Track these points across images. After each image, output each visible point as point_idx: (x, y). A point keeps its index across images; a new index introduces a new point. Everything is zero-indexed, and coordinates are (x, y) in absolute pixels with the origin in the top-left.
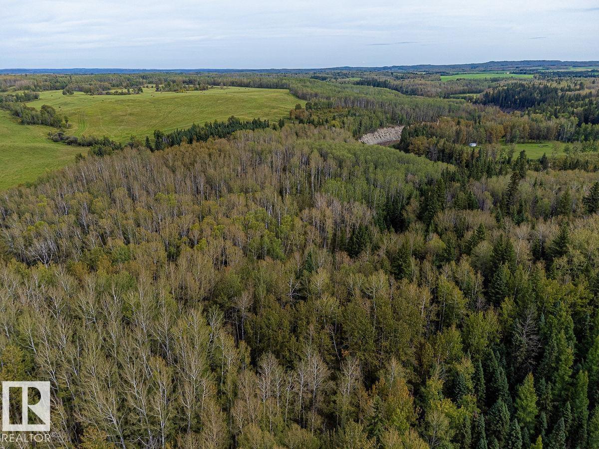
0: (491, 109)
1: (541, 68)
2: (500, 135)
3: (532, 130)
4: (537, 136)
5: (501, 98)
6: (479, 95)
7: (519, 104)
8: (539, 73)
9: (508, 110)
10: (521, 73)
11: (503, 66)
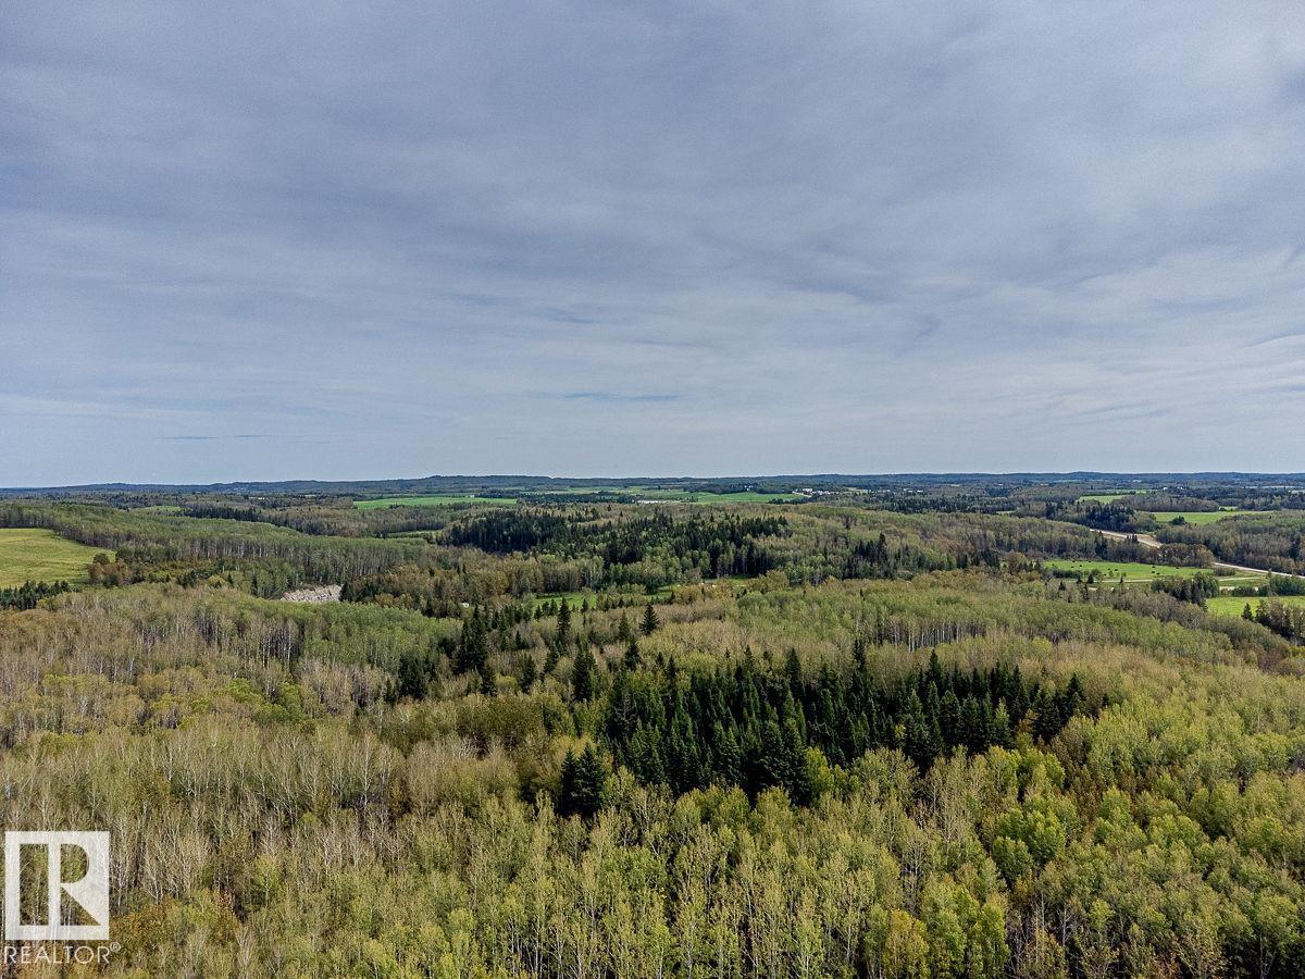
0: (472, 553)
1: (521, 488)
3: (546, 577)
4: (555, 586)
5: (480, 535)
6: (440, 532)
7: (512, 543)
8: (523, 496)
10: (494, 497)
11: (460, 484)
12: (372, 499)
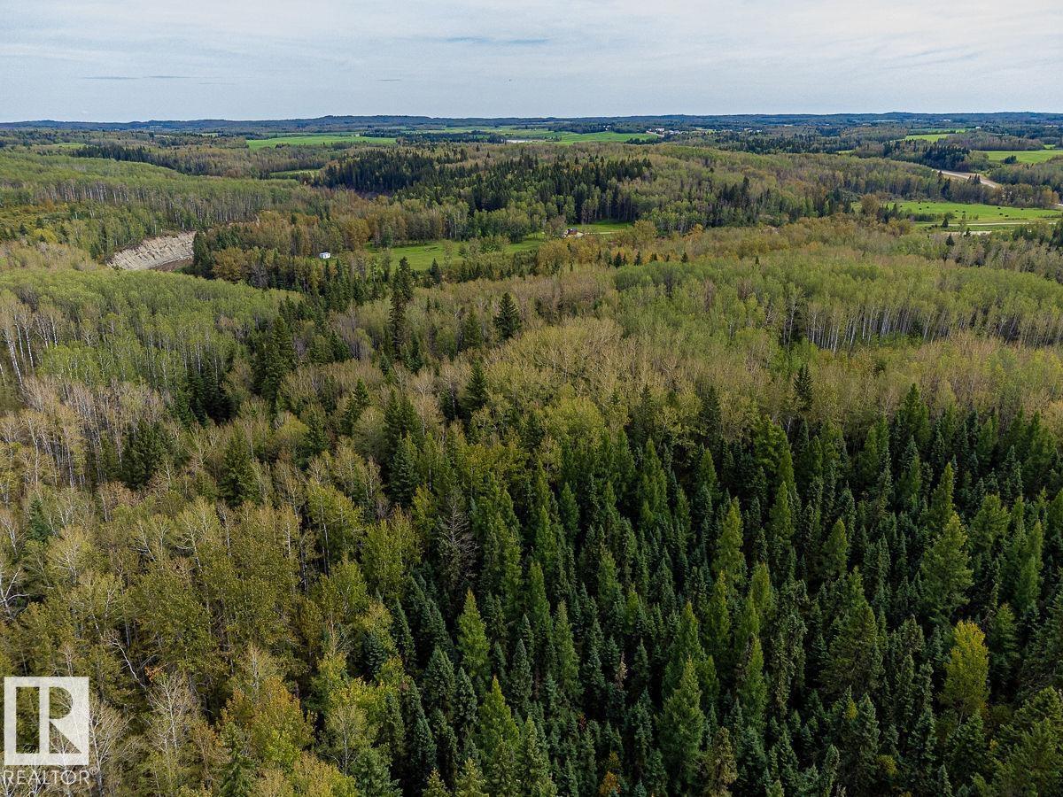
0: (343, 195)
1: (404, 128)
2: (364, 235)
3: (409, 224)
4: (419, 235)
5: (354, 177)
6: (318, 171)
7: (384, 184)
8: (402, 135)
9: (369, 195)
10: (377, 136)
11: (349, 123)
12: (267, 138)
